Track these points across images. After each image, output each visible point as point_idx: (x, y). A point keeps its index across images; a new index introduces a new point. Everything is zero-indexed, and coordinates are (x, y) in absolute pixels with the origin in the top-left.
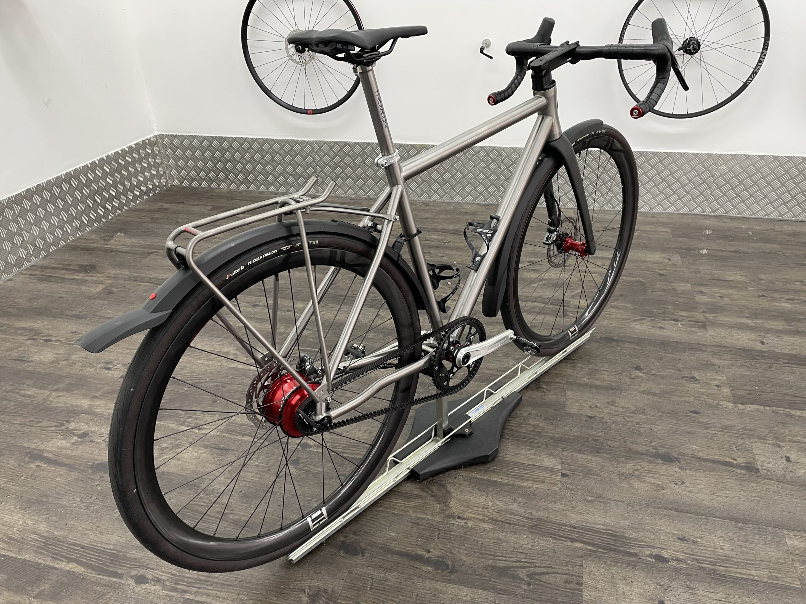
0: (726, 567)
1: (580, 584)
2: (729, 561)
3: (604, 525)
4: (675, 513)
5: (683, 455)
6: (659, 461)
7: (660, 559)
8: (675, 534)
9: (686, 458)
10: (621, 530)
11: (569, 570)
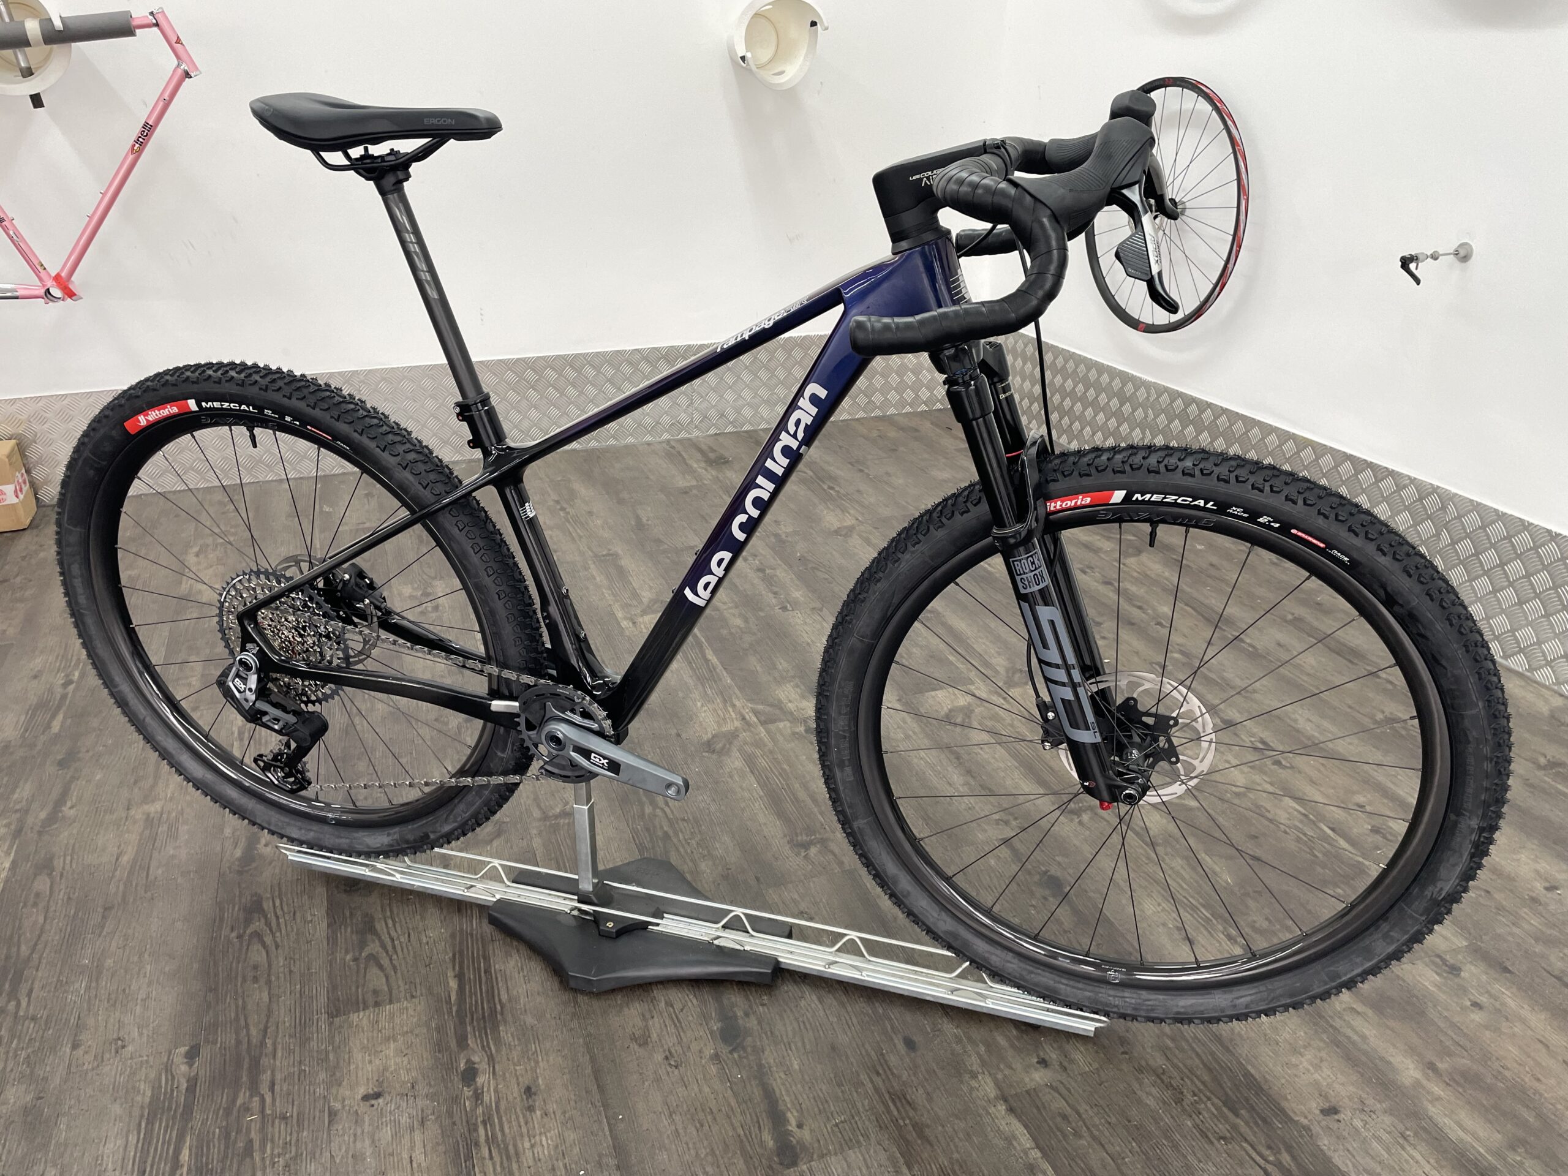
0: (491, 1158)
1: (377, 1004)
2: (509, 1158)
3: (510, 1000)
4: (589, 1071)
5: (758, 1051)
6: (716, 1026)
7: (470, 1075)
8: (536, 1079)
9: (751, 1058)
10: (509, 1018)
11: (399, 987)
